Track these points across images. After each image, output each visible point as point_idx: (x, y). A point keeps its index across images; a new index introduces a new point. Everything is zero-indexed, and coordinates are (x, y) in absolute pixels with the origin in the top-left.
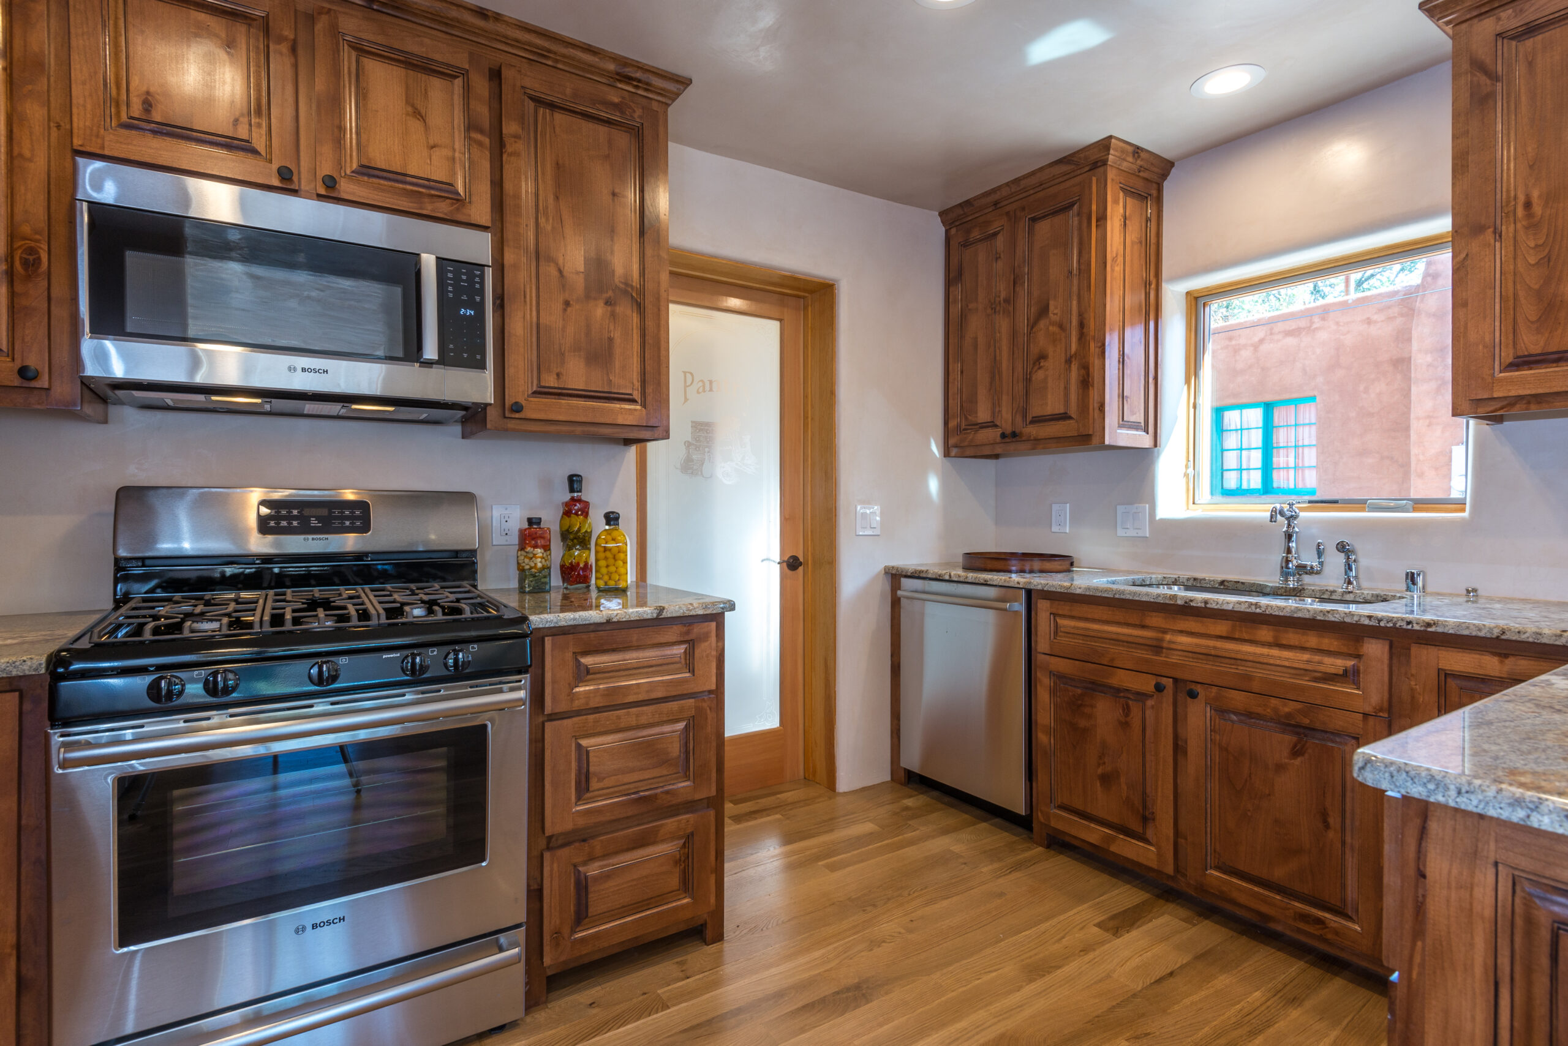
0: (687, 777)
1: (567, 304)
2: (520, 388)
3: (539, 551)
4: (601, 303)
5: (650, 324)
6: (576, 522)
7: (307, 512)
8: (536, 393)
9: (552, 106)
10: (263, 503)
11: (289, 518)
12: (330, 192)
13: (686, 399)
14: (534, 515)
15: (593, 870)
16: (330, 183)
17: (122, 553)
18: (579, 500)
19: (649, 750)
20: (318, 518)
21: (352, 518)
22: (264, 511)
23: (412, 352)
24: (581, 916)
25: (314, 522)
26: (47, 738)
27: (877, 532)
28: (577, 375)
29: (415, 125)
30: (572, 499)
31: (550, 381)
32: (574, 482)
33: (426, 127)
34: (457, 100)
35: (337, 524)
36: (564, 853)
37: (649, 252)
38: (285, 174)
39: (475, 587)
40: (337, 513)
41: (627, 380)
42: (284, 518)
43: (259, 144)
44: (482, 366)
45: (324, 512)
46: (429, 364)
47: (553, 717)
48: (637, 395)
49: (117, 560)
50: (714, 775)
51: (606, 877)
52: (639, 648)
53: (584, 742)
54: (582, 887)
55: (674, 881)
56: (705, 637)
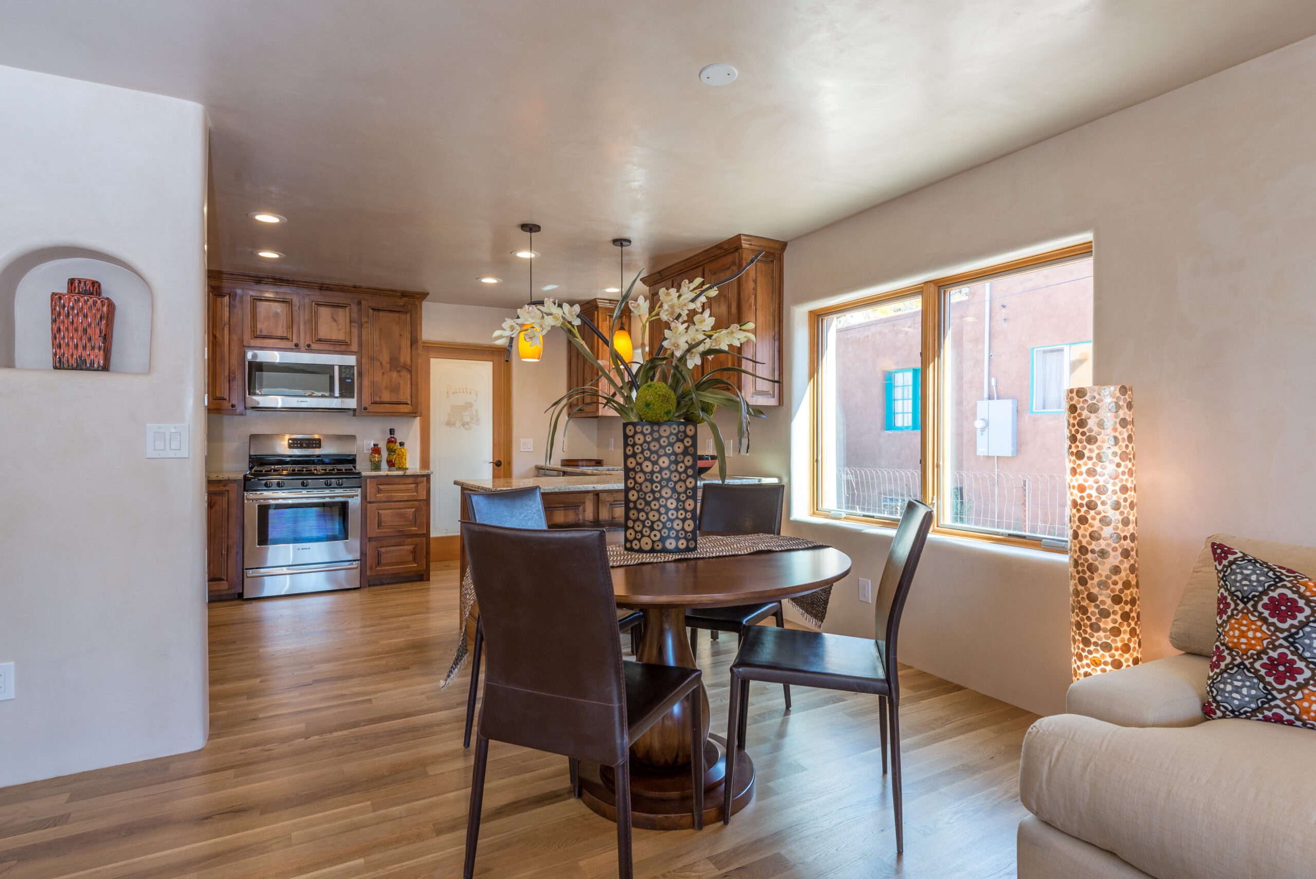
0: (415, 526)
1: (383, 373)
2: (366, 402)
3: (377, 455)
4: (395, 372)
5: (414, 377)
6: (392, 445)
7: (302, 442)
8: (372, 403)
9: (379, 310)
10: (289, 439)
11: (297, 444)
12: (309, 348)
13: (448, 396)
14: (376, 443)
15: (383, 550)
16: (309, 346)
17: (251, 454)
18: (393, 438)
19: (402, 516)
20: (306, 444)
21: (316, 444)
22: (290, 441)
23: (332, 395)
24: (379, 563)
25: (304, 445)
26: (244, 494)
27: (531, 450)
28: (386, 396)
29: (335, 324)
30: (391, 437)
31: (378, 399)
32: (392, 431)
33: (338, 324)
34: (348, 314)
35: (311, 446)
36: (373, 543)
37: (413, 353)
38: (296, 345)
39: (355, 467)
40: (311, 442)
41: (405, 395)
42: (295, 444)
43: (290, 337)
44: (353, 397)
45: (307, 442)
46: (337, 397)
47: (370, 502)
48: (409, 402)
49: (250, 456)
50: (425, 527)
51: (387, 552)
52: (398, 484)
53: (380, 511)
54: (379, 554)
55: (411, 558)
56: (422, 482)
